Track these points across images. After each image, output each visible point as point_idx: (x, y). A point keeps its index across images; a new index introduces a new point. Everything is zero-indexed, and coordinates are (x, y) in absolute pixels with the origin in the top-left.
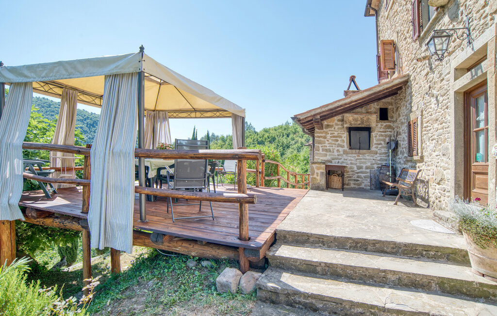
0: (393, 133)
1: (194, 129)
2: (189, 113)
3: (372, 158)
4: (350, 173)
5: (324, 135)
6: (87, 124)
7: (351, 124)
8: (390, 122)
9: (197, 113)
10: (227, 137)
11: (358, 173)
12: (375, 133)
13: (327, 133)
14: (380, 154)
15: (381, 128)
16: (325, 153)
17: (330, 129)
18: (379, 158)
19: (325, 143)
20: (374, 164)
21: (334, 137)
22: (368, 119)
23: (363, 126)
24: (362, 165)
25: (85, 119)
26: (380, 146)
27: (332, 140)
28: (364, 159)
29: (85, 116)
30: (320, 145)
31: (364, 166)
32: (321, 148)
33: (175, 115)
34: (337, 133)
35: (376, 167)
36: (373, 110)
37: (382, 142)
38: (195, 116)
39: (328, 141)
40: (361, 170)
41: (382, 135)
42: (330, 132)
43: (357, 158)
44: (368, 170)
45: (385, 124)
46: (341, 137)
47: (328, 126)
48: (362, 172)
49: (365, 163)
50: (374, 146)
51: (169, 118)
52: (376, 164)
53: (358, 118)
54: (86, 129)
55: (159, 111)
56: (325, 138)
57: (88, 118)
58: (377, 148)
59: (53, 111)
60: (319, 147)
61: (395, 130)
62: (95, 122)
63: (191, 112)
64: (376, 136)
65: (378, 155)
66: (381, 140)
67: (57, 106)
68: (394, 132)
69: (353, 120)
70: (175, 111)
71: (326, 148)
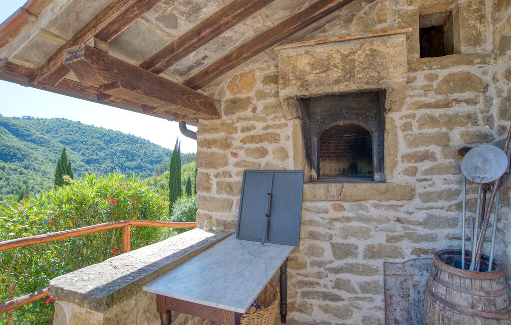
0: (481, 106)
1: (177, 140)
3: (392, 214)
4: (310, 270)
5: (221, 135)
6: (105, 141)
7: (304, 85)
8: (471, 63)
11: (336, 271)
12: (404, 112)
13: (231, 129)
14: (427, 197)
15: (426, 89)
16: (225, 196)
17: (241, 114)
18: (421, 216)
19: (226, 164)
20: (399, 238)
21: (252, 139)
22: (374, 54)
23: (353, 87)
24: (352, 240)
25: (103, 136)
26: (426, 165)
27: (246, 150)
28: (360, 219)
29: (102, 133)
30: (212, 172)
31: (361, 245)
32: (214, 181)
34: (264, 124)
35: (407, 252)
36: (391, 20)
37: (436, 149)
39: (235, 155)
40: (350, 260)
41: (433, 121)
42: (239, 125)
43: (333, 214)
44: (378, 263)
45: (443, 73)
46: (275, 138)
47: (236, 105)
48: (352, 269)
49: (364, 234)
50: (401, 166)
52: (410, 237)
53: (330, 58)
54: (104, 145)
56: (226, 144)
57: (105, 135)
58: (413, 172)
59: (72, 131)
60: (208, 175)
61: (492, 91)
62: (112, 138)
64: (407, 127)
65: (417, 201)
66: (432, 139)
67: (76, 125)
68: (489, 101)
69: (313, 66)
71: (228, 180)
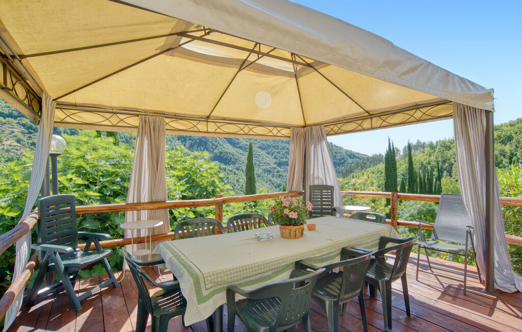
1: (389, 140)
2: (359, 122)
9: (374, 119)
10: (437, 143)
33: (336, 128)
38: (369, 126)
51: (328, 135)
55: (311, 126)
63: (363, 119)
70: (335, 122)
